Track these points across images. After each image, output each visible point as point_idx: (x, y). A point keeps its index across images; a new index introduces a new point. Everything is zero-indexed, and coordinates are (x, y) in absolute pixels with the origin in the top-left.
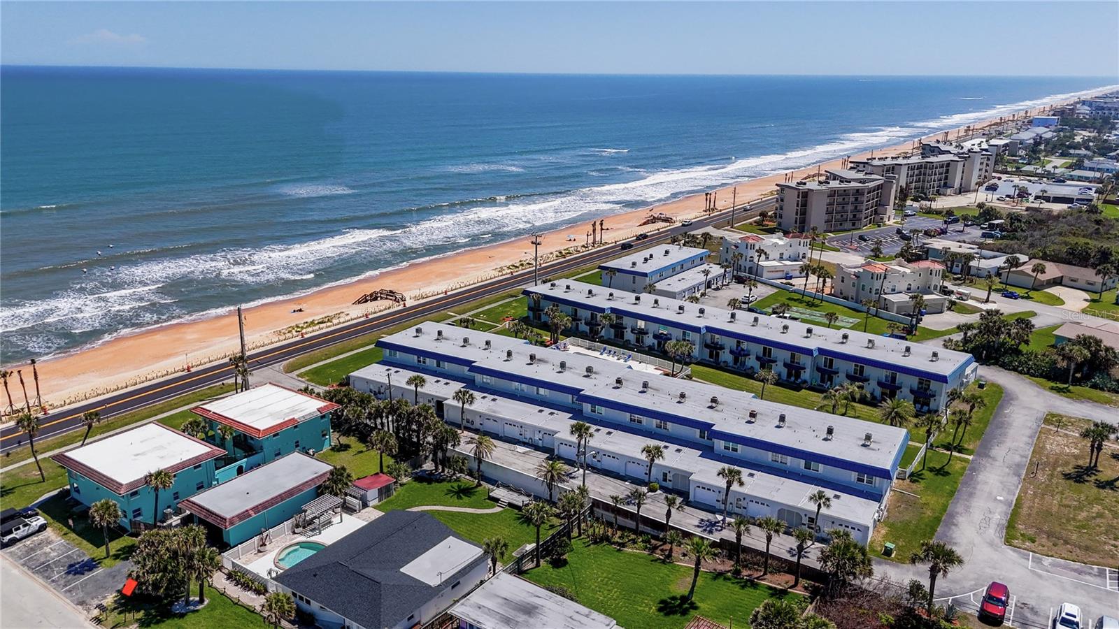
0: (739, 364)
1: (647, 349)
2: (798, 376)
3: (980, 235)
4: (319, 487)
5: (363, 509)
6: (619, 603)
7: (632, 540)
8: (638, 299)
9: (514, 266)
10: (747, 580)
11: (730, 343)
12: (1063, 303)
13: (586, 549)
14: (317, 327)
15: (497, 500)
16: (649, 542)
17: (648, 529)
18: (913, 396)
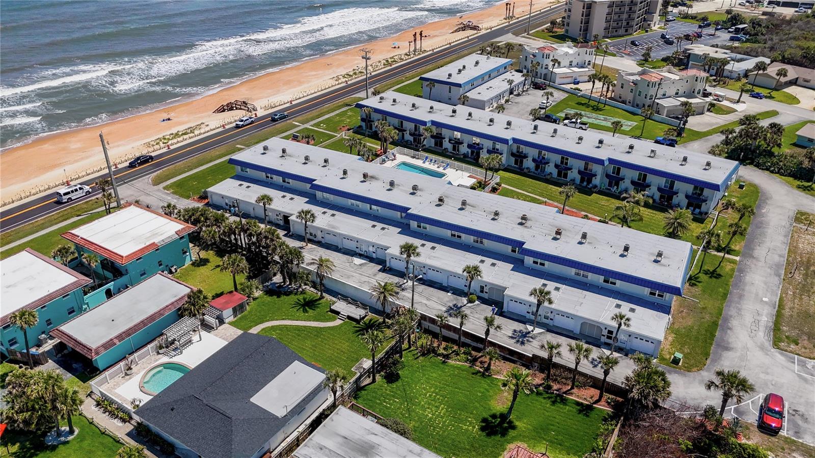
0: (539, 170)
1: (462, 157)
2: (589, 181)
3: (729, 38)
4: (179, 309)
5: (220, 325)
6: (446, 421)
7: (454, 351)
8: (454, 111)
9: (348, 75)
10: (558, 395)
11: (533, 153)
12: (799, 102)
13: (415, 361)
14: (181, 139)
15: (338, 313)
16: (470, 354)
17: (468, 341)
18: (687, 201)
